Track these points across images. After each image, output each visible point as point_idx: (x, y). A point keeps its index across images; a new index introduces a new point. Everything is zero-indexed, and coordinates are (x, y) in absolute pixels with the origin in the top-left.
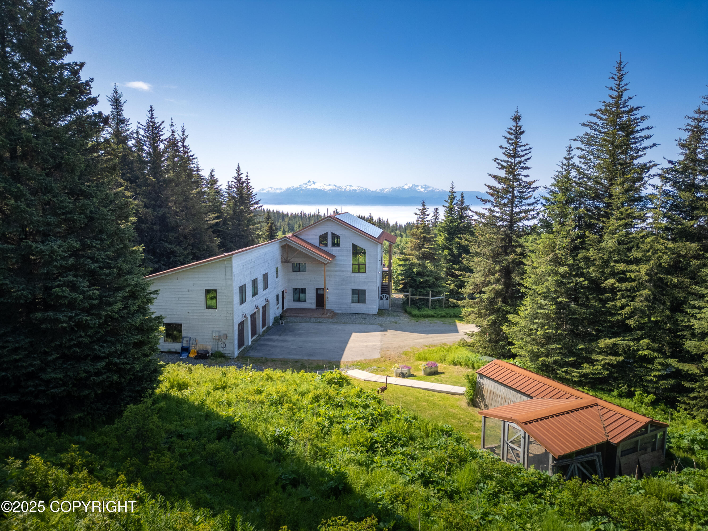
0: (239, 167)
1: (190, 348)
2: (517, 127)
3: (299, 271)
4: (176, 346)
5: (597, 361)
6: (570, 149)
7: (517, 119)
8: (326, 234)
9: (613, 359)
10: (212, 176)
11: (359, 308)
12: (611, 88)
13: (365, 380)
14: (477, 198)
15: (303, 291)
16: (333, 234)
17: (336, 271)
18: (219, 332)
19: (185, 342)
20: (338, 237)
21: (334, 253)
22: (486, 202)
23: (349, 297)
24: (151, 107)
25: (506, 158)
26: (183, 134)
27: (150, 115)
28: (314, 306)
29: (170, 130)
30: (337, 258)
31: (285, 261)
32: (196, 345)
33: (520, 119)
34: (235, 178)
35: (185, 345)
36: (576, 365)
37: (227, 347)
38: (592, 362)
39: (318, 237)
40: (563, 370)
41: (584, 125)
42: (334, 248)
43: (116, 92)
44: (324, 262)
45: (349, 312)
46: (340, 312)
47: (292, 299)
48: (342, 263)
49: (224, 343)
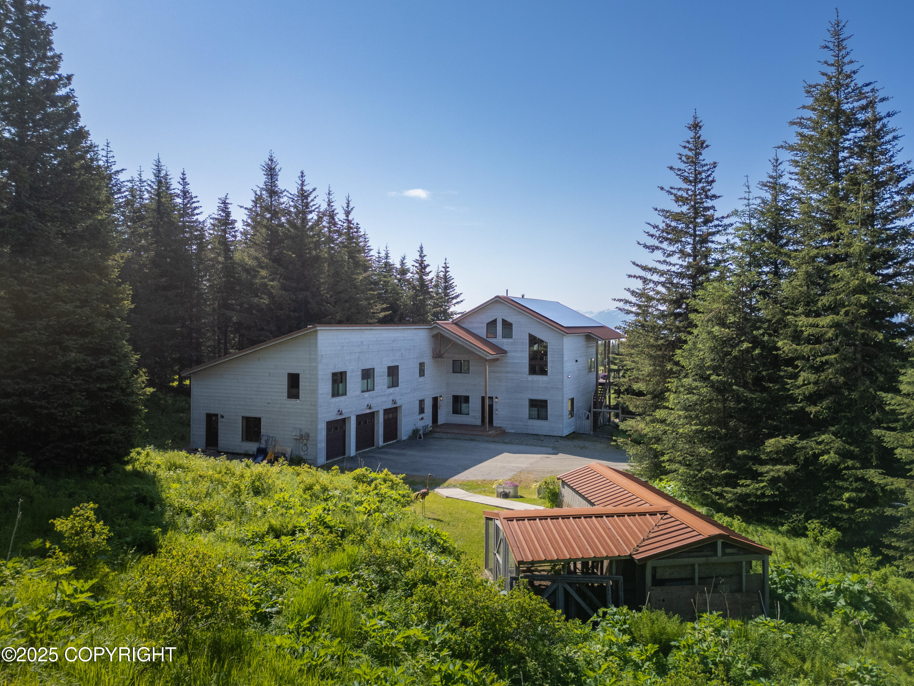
0: (421, 248)
1: (268, 450)
2: (695, 138)
3: (461, 372)
4: (252, 447)
5: (761, 474)
6: (777, 163)
7: (696, 126)
8: (495, 321)
9: (780, 470)
10: (402, 264)
11: (539, 427)
12: (826, 62)
13: (447, 497)
14: (639, 243)
15: (466, 399)
16: (504, 321)
17: (507, 372)
18: (301, 430)
19: (263, 442)
20: (510, 325)
21: (505, 348)
22: (653, 250)
23: (525, 410)
24: (302, 173)
25: (685, 186)
26: (348, 207)
27: (300, 182)
28: (479, 422)
29: (327, 200)
30: (509, 354)
31: (437, 355)
32: (275, 446)
33: (700, 127)
34: (416, 261)
35: (263, 446)
36: (730, 480)
37: (309, 450)
38: (755, 476)
39: (485, 325)
40: (714, 490)
41: (793, 123)
42: (505, 340)
43: (271, 160)
44: (484, 356)
45: (525, 431)
46: (513, 431)
47: (451, 410)
48: (516, 361)
49: (305, 445)
